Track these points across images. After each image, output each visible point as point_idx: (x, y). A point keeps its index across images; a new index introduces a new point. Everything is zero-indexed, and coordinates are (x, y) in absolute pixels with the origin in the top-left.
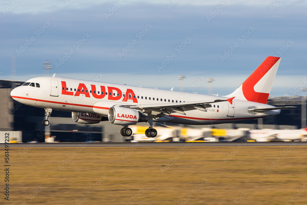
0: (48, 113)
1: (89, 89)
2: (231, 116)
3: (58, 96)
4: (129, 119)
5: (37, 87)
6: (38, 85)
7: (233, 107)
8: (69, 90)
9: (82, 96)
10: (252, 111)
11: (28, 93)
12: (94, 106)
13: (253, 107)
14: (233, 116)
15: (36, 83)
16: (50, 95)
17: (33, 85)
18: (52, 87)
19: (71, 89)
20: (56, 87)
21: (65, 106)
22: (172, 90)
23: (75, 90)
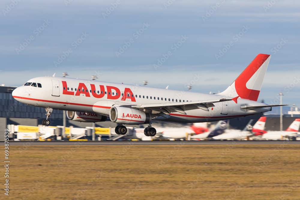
0: (48, 112)
1: (89, 88)
2: (225, 114)
3: (59, 96)
4: (134, 119)
5: (39, 87)
6: (40, 85)
7: (227, 105)
8: (70, 90)
9: (82, 96)
10: (244, 108)
11: (30, 93)
12: (94, 105)
13: (246, 104)
14: (226, 114)
15: (38, 84)
16: (52, 95)
17: (34, 84)
18: (54, 87)
19: (72, 89)
20: (58, 87)
21: (65, 105)
22: (167, 88)
23: (76, 89)
